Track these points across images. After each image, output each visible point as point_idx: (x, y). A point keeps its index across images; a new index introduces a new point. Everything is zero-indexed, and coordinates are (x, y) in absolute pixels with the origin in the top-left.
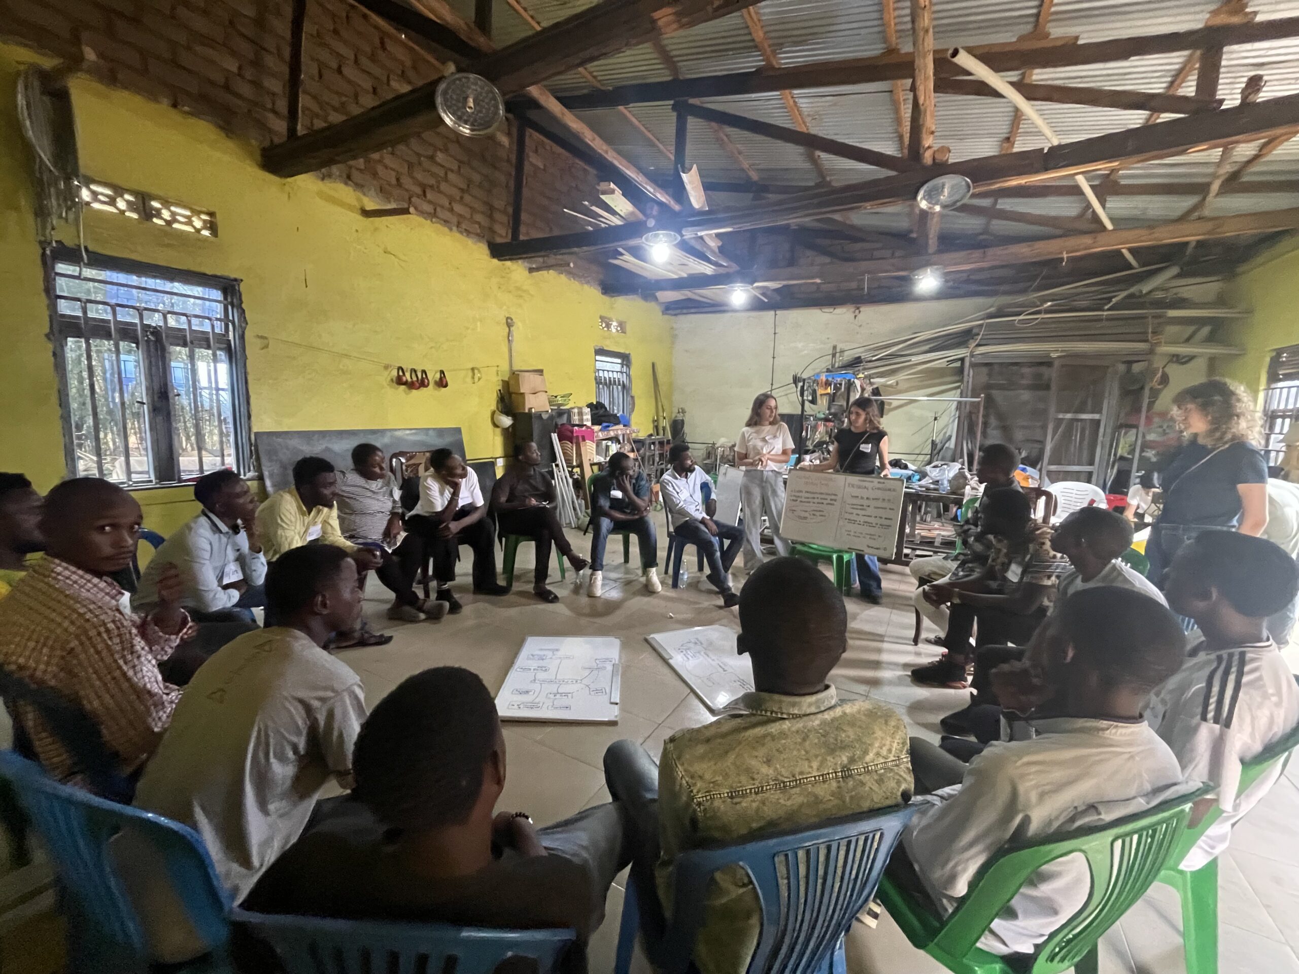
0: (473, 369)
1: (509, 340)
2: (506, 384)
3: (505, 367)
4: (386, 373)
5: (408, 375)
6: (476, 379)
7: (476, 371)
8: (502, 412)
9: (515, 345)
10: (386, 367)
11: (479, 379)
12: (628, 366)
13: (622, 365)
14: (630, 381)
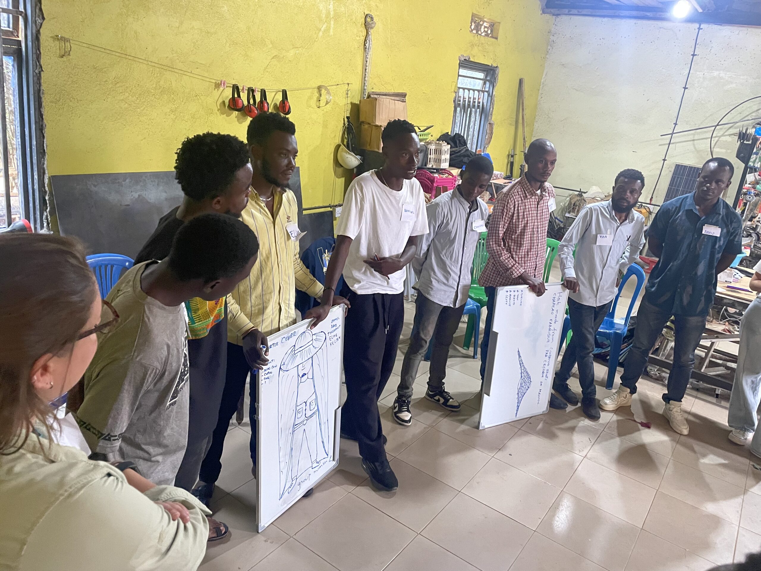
0: (319, 88)
1: (365, 48)
2: (356, 109)
3: (356, 86)
4: (216, 93)
5: (244, 96)
6: (322, 103)
7: (323, 91)
8: (348, 147)
9: (371, 54)
10: (218, 85)
11: (327, 103)
12: (493, 83)
13: (485, 81)
14: (492, 103)
